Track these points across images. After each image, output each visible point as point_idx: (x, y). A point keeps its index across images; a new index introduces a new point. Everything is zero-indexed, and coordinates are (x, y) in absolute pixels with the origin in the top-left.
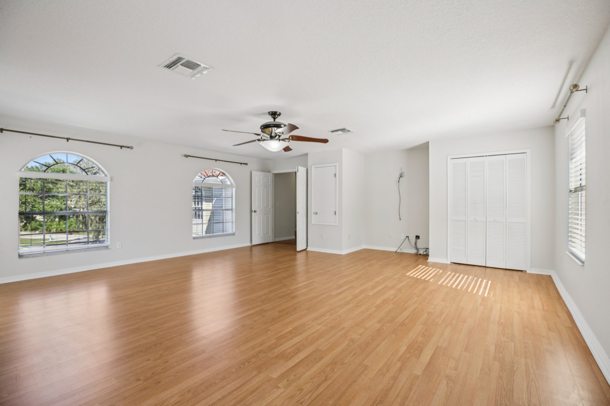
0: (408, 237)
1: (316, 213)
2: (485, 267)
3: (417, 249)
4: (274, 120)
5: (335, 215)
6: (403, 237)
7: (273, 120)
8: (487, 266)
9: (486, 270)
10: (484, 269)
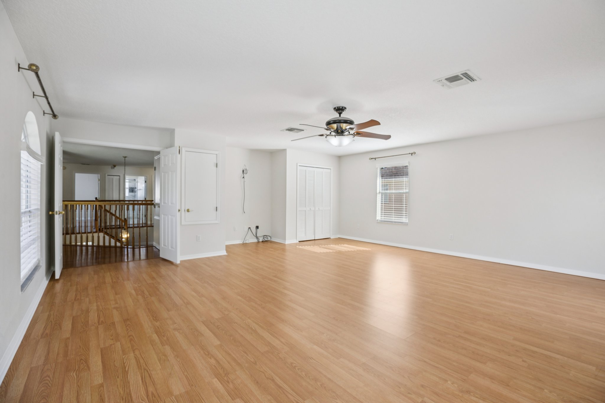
0: (250, 228)
1: (188, 211)
2: (315, 240)
3: (257, 238)
4: (340, 116)
5: (217, 211)
6: (247, 229)
7: (338, 115)
8: (315, 239)
9: (315, 242)
10: (314, 241)
